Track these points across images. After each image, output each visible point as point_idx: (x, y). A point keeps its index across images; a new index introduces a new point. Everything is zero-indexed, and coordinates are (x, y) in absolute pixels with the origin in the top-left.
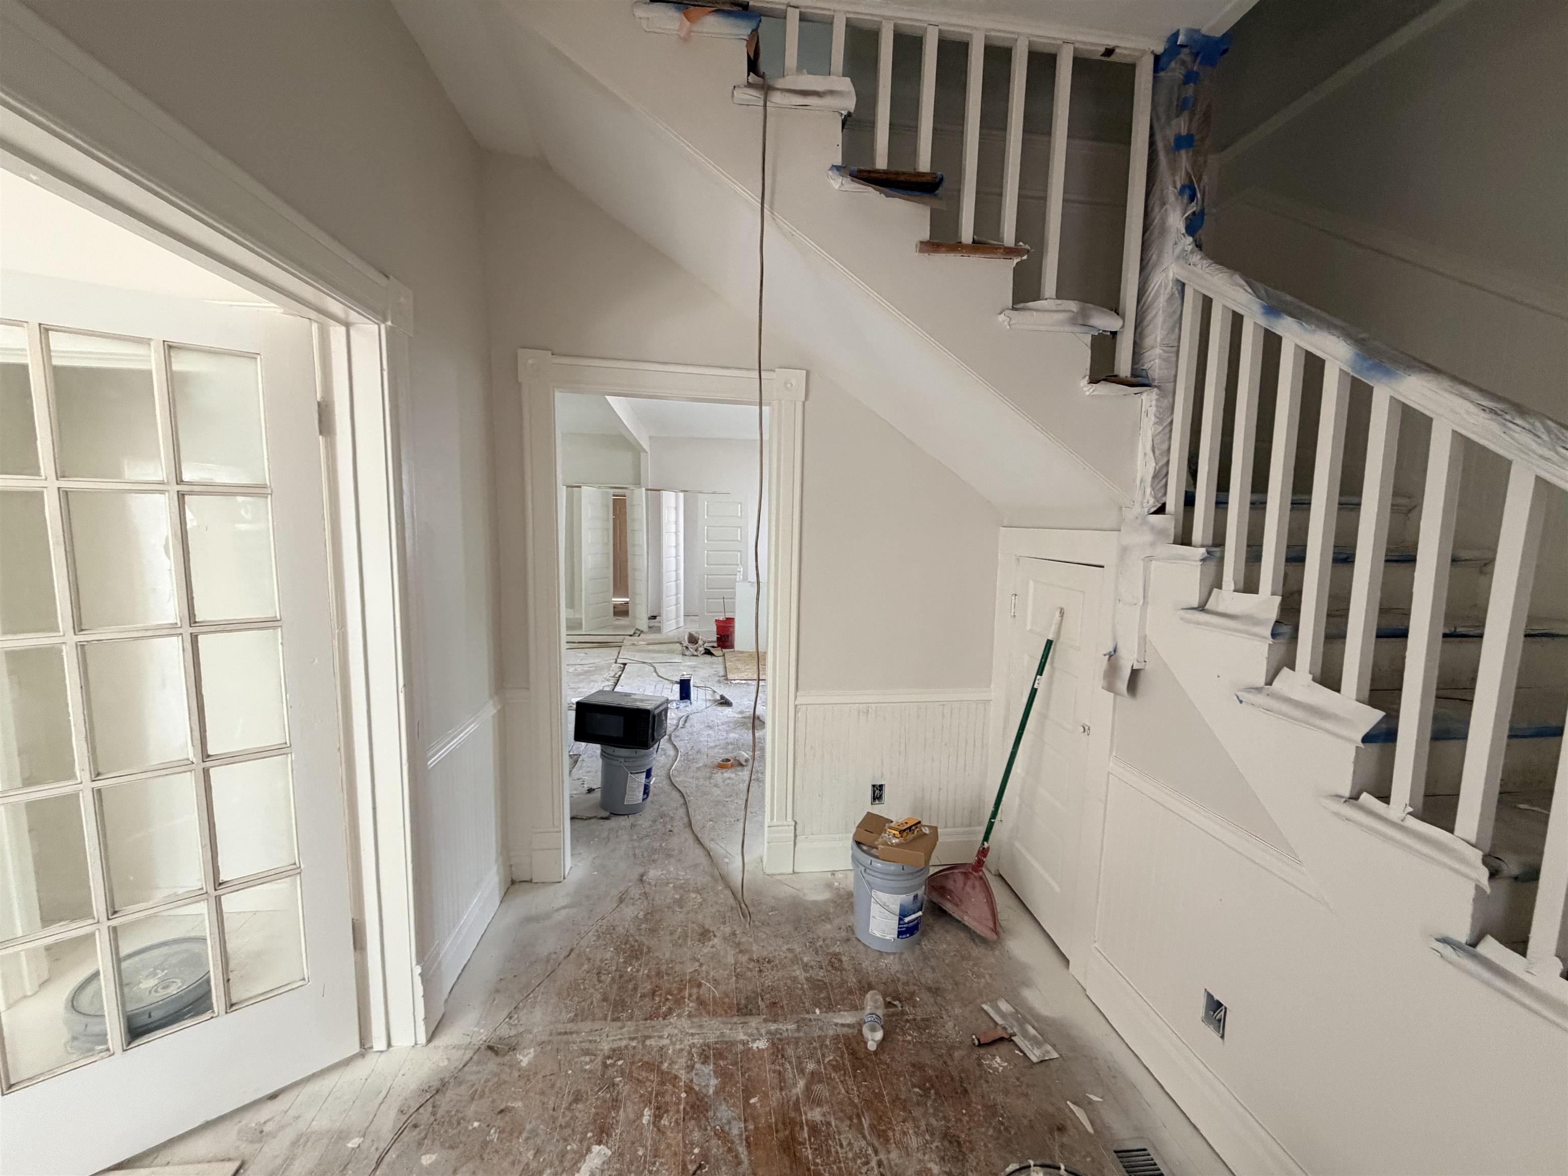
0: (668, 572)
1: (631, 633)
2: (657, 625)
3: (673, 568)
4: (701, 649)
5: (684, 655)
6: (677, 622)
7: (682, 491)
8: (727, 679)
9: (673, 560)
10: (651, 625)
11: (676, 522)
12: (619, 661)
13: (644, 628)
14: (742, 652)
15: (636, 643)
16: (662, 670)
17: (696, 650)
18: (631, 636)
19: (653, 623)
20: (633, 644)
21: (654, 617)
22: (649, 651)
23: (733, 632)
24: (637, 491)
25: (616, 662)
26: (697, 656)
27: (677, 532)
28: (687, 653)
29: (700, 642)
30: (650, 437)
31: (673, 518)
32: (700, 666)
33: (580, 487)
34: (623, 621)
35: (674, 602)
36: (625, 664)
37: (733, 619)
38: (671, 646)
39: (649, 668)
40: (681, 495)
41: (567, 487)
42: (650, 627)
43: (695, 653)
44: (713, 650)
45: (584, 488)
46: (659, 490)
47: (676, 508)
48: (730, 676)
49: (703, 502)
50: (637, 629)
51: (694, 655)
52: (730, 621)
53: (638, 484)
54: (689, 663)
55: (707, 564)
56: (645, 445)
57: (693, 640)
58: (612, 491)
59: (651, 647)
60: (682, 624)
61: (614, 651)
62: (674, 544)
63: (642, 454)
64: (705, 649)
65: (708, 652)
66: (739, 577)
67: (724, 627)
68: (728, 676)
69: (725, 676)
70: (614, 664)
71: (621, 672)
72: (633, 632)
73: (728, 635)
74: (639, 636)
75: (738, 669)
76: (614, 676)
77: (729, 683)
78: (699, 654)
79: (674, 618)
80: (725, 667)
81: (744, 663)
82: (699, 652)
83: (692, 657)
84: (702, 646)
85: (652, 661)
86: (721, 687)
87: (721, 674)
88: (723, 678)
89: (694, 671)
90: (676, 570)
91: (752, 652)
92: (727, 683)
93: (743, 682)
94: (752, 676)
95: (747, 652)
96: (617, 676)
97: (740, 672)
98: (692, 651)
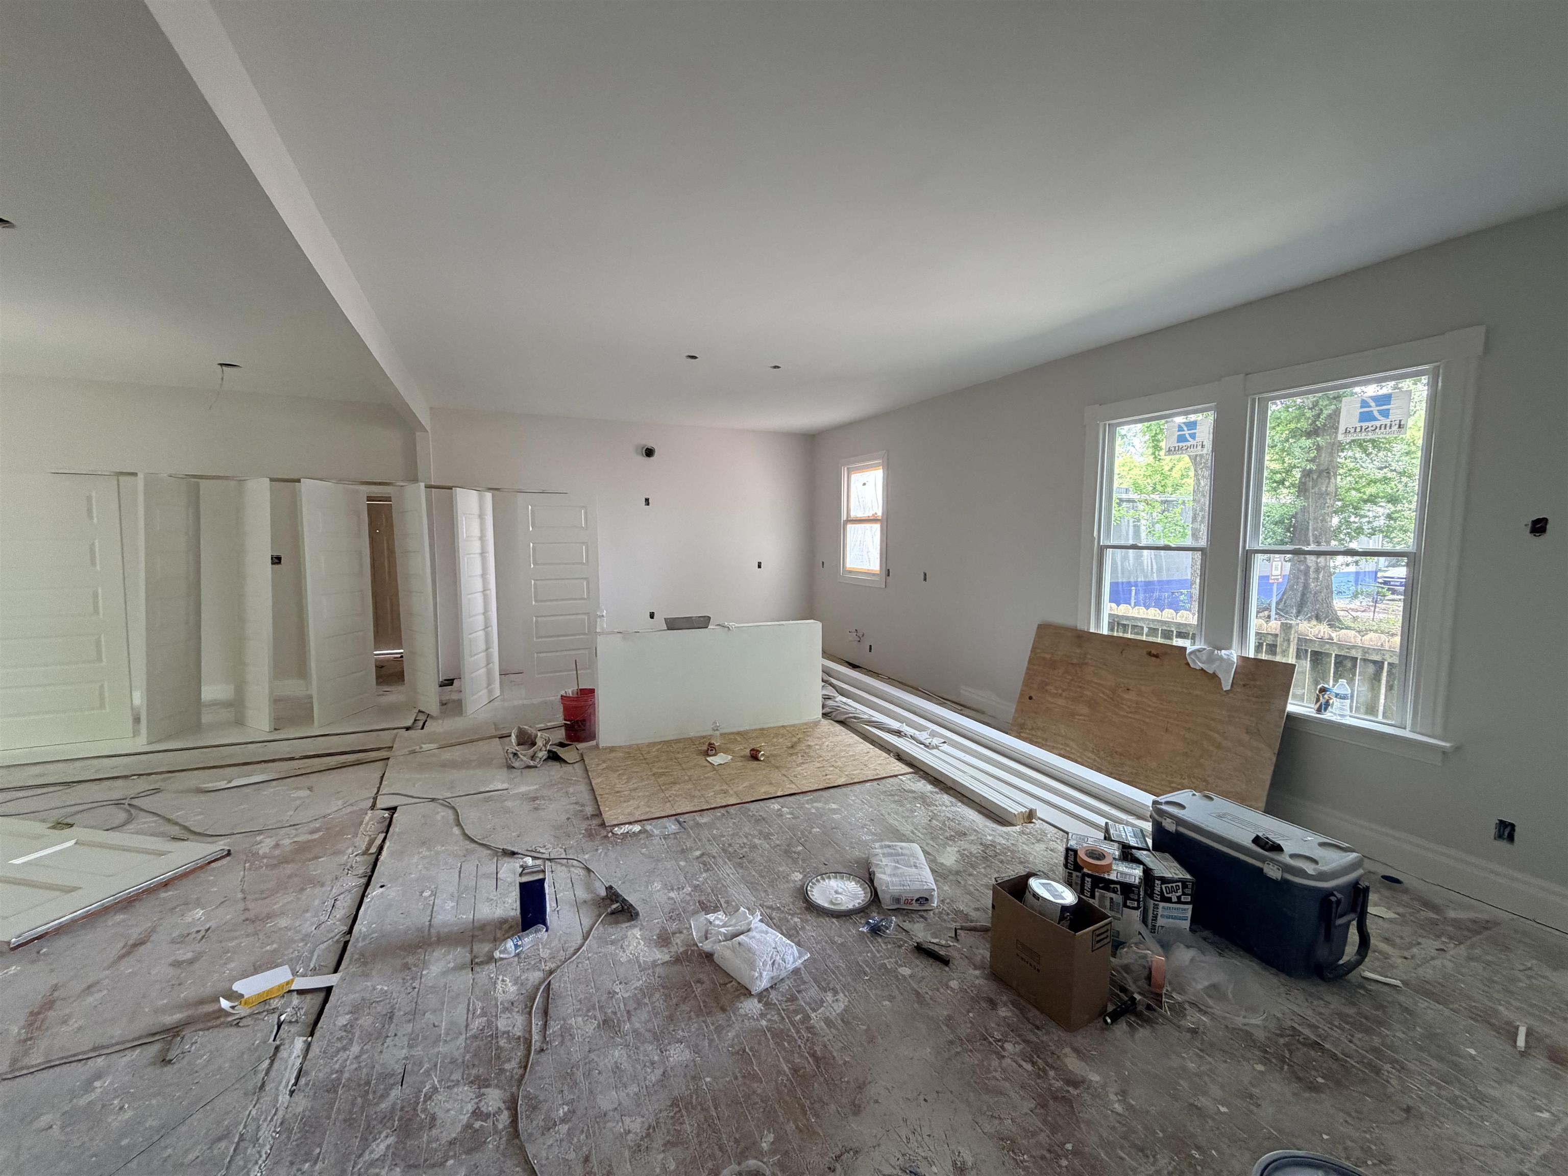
0: (470, 617)
1: (409, 723)
2: (455, 696)
3: (480, 608)
4: (543, 754)
5: (511, 767)
6: (490, 692)
7: (490, 489)
8: (603, 825)
9: (479, 598)
10: (445, 698)
11: (482, 538)
12: (383, 802)
13: (432, 707)
14: (612, 749)
15: (417, 748)
16: (472, 817)
17: (533, 757)
18: (408, 729)
19: (450, 693)
20: (414, 752)
21: (449, 682)
22: (444, 765)
23: (593, 712)
24: (410, 488)
25: (373, 807)
26: (536, 767)
27: (483, 553)
28: (516, 764)
29: (540, 743)
30: (431, 409)
31: (476, 532)
32: (545, 792)
33: (299, 481)
34: (395, 695)
35: (483, 662)
36: (393, 810)
37: (592, 691)
38: (483, 747)
39: (445, 814)
40: (489, 496)
41: (272, 480)
42: (443, 704)
43: (532, 763)
44: (561, 752)
45: (306, 484)
46: (450, 488)
47: (481, 517)
48: (610, 816)
49: (526, 507)
50: (420, 711)
51: (529, 767)
52: (587, 694)
53: (415, 480)
54: (523, 789)
55: (536, 601)
56: (424, 418)
57: (526, 740)
58: (363, 488)
59: (447, 755)
60: (497, 693)
61: (371, 773)
62: (479, 571)
63: (419, 431)
64: (549, 751)
65: (554, 757)
66: (601, 626)
67: (576, 707)
68: (604, 816)
69: (598, 814)
70: (370, 812)
71: (382, 836)
72: (412, 721)
73: (584, 720)
74: (422, 728)
75: (618, 792)
76: (365, 853)
77: (610, 834)
78: (539, 763)
79: (485, 685)
80: (593, 790)
81: (623, 774)
82: (538, 760)
83: (526, 771)
84: (544, 749)
85: (449, 795)
86: (597, 850)
87: (589, 810)
88: (595, 822)
89: (536, 809)
90: (486, 612)
91: (630, 747)
92: (606, 837)
93: (637, 828)
94: (648, 809)
95: (620, 747)
96: (373, 850)
97: (622, 799)
98: (525, 759)
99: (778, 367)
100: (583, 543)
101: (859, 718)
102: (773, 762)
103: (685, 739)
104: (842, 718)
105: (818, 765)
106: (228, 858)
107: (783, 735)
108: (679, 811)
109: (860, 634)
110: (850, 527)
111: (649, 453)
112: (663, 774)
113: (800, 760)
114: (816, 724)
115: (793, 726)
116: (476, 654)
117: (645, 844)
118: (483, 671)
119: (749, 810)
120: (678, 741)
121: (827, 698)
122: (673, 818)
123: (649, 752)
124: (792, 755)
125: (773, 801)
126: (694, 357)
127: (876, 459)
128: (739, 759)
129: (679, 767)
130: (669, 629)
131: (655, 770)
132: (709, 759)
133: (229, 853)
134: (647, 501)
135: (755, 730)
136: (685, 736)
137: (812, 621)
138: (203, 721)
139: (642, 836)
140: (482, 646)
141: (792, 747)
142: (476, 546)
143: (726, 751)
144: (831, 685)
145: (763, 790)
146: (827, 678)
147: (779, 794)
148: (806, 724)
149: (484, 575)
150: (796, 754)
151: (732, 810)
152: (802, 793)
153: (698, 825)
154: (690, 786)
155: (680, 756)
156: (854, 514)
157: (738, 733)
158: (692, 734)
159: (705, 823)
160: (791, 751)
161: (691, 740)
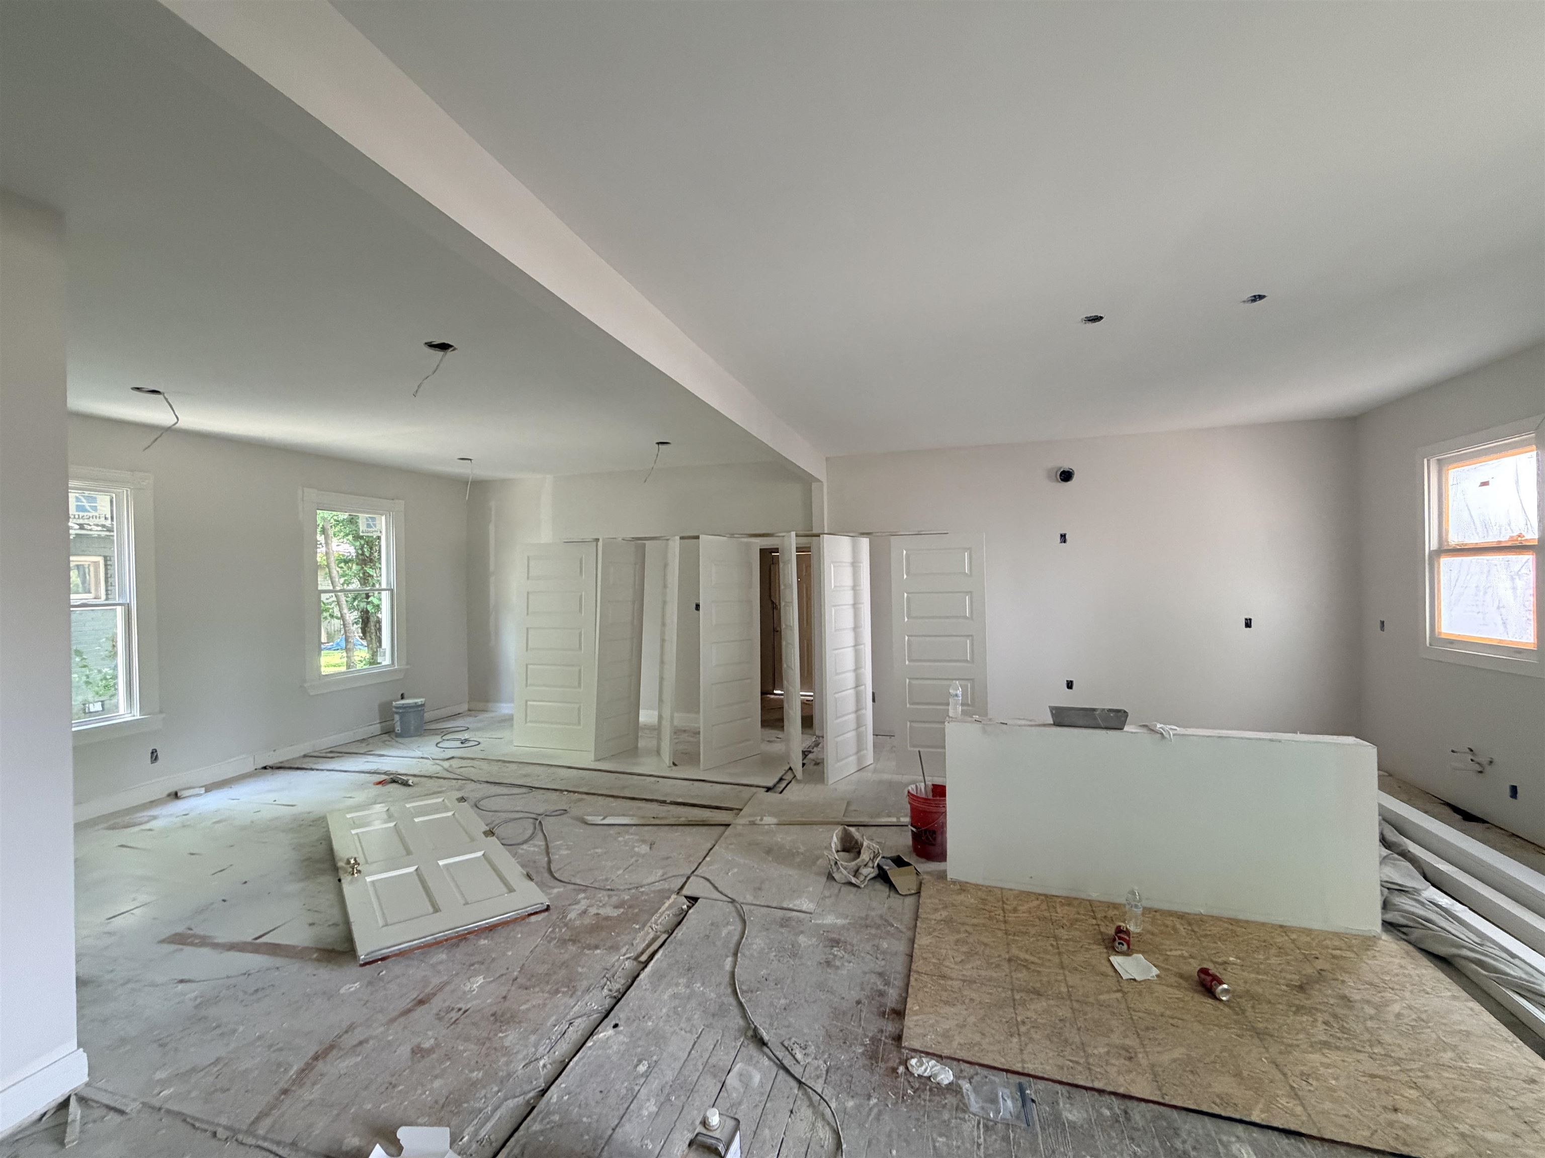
0: (837, 674)
1: (770, 784)
3: (850, 665)
4: (869, 872)
5: (830, 878)
6: (860, 760)
7: (863, 534)
8: (899, 1040)
11: (855, 588)
12: (685, 892)
14: (963, 887)
15: (760, 819)
16: (752, 945)
17: (856, 873)
18: (769, 789)
20: (753, 823)
22: (769, 851)
23: (943, 825)
24: (786, 539)
25: (680, 890)
26: (858, 887)
27: (856, 604)
28: (836, 876)
29: (867, 854)
30: (827, 459)
31: (848, 581)
32: (851, 936)
35: (852, 725)
36: (693, 900)
38: (822, 835)
39: (732, 930)
40: (865, 542)
41: (681, 538)
43: (853, 880)
44: (894, 873)
45: (704, 540)
47: (855, 565)
48: (915, 1025)
49: (901, 550)
50: (790, 769)
51: (850, 884)
52: (937, 794)
54: (830, 919)
55: (910, 661)
57: (850, 847)
58: (759, 540)
59: (781, 837)
60: (870, 759)
61: (704, 842)
62: (850, 624)
63: (814, 485)
64: (879, 867)
65: (882, 878)
66: (954, 710)
67: (925, 812)
68: (910, 1021)
69: (899, 1014)
70: (674, 896)
71: (665, 936)
72: (776, 780)
73: (934, 832)
74: (781, 792)
75: (944, 977)
76: (636, 959)
77: (901, 1069)
78: (863, 882)
79: (854, 750)
80: (911, 956)
81: (965, 942)
82: (862, 878)
83: (845, 889)
84: (870, 864)
85: (749, 898)
86: (869, 1097)
87: (892, 996)
88: (890, 1028)
89: (828, 963)
90: (857, 668)
91: (989, 890)
92: (894, 1070)
93: (946, 1076)
94: (977, 1038)
95: (977, 886)
96: (644, 958)
97: (945, 994)
98: (845, 872)
99: (1261, 297)
100: (967, 593)
101: (1496, 970)
102: (1249, 1013)
103: (1081, 901)
104: (1443, 950)
105: (1369, 1066)
106: (546, 914)
107: (1281, 951)
108: (1030, 1068)
109: (1484, 760)
110: (1445, 562)
111: (1066, 476)
112: (1025, 965)
113: (1320, 1033)
114: (1368, 942)
115: (1308, 932)
116: (844, 715)
117: (946, 1123)
118: (852, 734)
119: (1177, 1132)
120: (1069, 901)
121: (1392, 889)
122: (1016, 1079)
123: (1015, 910)
124: (1299, 1010)
125: (1240, 1129)
126: (1097, 319)
127: (1519, 433)
128: (1173, 980)
129: (1056, 960)
130: (1057, 724)
131: (1015, 951)
132: (1116, 960)
133: (548, 909)
134: (1063, 538)
135: (1219, 919)
136: (1083, 896)
137: (1351, 740)
138: (639, 745)
139: (951, 1100)
140: (851, 706)
141: (1301, 988)
142: (847, 597)
143: (1151, 952)
144: (1405, 855)
145: (1218, 1088)
146: (1393, 836)
147: (1255, 1118)
148: (1337, 934)
149: (856, 628)
150: (1311, 1011)
151: (1138, 1113)
152: (1322, 1140)
153: (1057, 1119)
154: (1064, 1012)
155: (1063, 933)
156: (1454, 539)
157: (1181, 916)
158: (1094, 895)
159: (1073, 1126)
160: (1300, 999)
161: (1091, 906)
